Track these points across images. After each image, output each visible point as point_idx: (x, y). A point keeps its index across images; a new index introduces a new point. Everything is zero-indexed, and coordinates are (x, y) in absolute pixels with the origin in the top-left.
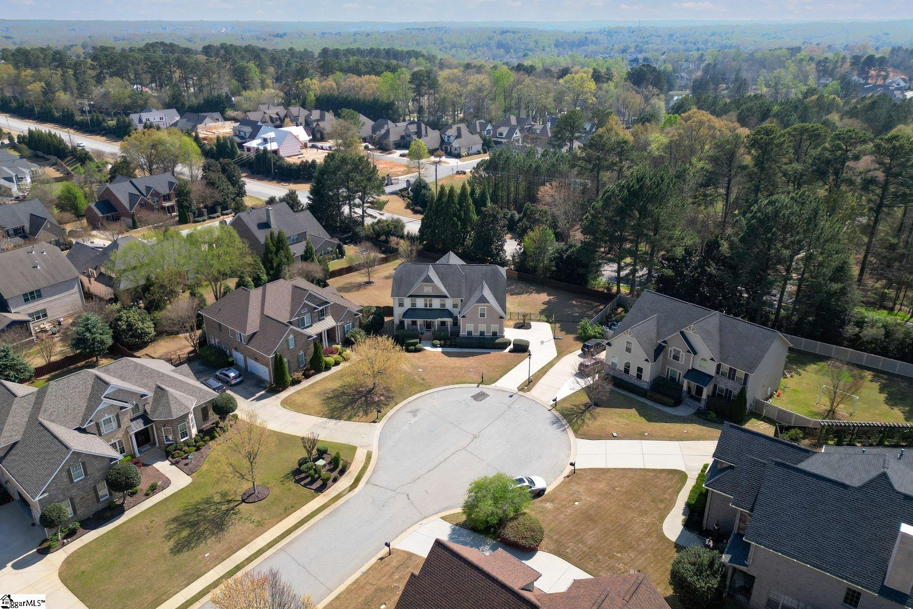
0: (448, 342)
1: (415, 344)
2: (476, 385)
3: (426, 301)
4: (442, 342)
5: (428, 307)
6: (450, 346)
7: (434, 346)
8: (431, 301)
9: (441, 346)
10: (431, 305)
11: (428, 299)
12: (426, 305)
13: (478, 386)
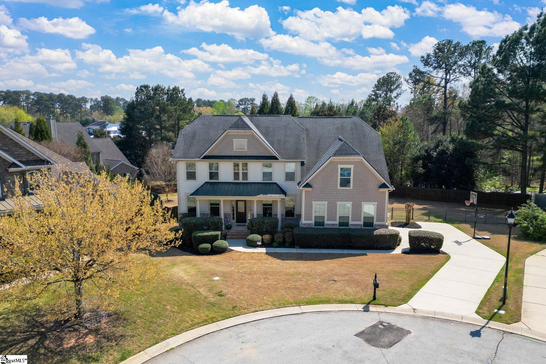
0: (278, 237)
1: (211, 240)
2: (360, 307)
3: (236, 166)
4: (267, 237)
5: (241, 180)
6: (282, 245)
7: (251, 244)
8: (246, 165)
9: (264, 245)
10: (245, 175)
11: (240, 162)
12: (236, 175)
13: (366, 310)
